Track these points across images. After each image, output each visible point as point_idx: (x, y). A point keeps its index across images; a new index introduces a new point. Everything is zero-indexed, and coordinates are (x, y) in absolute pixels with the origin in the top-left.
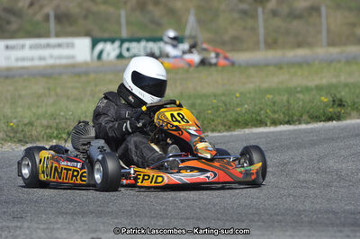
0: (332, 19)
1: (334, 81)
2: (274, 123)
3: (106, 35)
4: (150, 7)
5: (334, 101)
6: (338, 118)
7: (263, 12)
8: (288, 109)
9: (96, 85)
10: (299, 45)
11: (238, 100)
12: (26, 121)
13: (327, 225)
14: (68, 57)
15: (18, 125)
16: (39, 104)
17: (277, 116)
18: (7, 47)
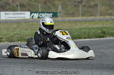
0: (101, 8)
1: (102, 26)
2: (85, 38)
3: (34, 11)
4: (48, 3)
5: (102, 32)
6: (103, 37)
7: (81, 6)
8: (89, 34)
9: (32, 26)
10: (91, 15)
11: (74, 31)
12: (11, 36)
13: (101, 69)
14: (23, 17)
15: (9, 37)
16: (15, 31)
17: (85, 36)
18: (5, 14)
